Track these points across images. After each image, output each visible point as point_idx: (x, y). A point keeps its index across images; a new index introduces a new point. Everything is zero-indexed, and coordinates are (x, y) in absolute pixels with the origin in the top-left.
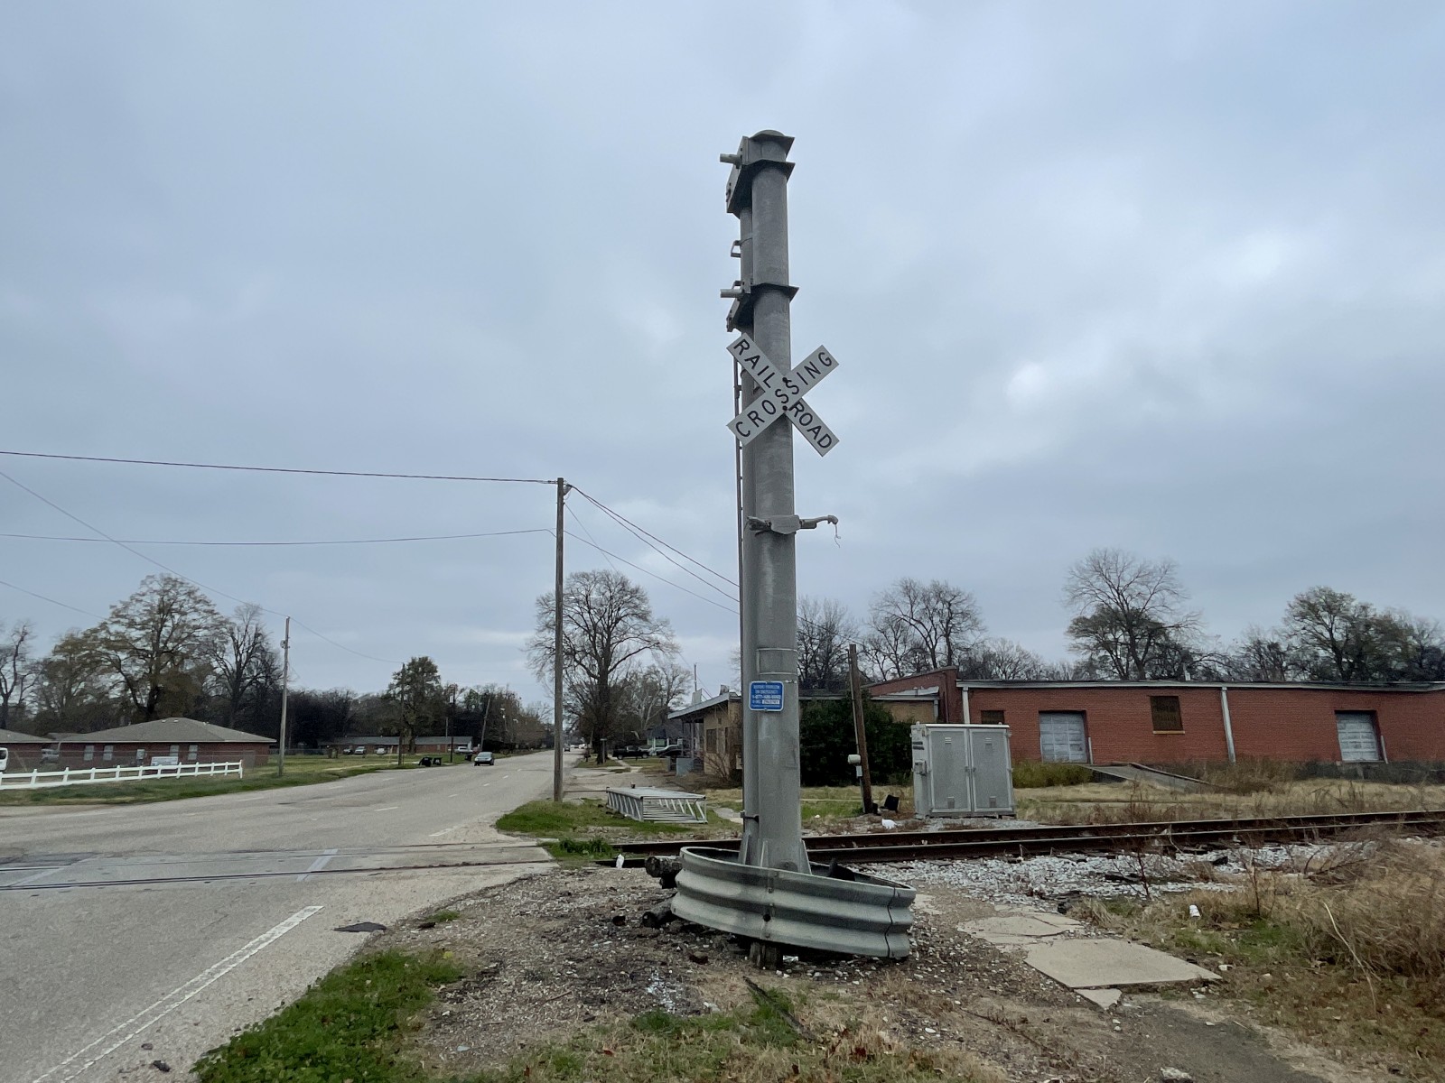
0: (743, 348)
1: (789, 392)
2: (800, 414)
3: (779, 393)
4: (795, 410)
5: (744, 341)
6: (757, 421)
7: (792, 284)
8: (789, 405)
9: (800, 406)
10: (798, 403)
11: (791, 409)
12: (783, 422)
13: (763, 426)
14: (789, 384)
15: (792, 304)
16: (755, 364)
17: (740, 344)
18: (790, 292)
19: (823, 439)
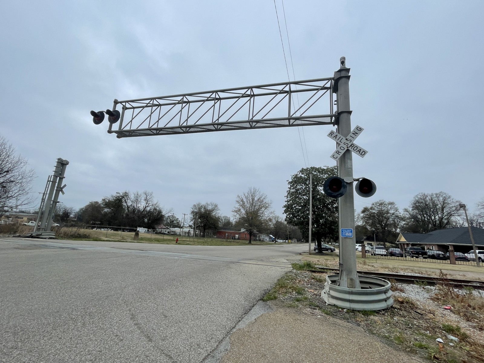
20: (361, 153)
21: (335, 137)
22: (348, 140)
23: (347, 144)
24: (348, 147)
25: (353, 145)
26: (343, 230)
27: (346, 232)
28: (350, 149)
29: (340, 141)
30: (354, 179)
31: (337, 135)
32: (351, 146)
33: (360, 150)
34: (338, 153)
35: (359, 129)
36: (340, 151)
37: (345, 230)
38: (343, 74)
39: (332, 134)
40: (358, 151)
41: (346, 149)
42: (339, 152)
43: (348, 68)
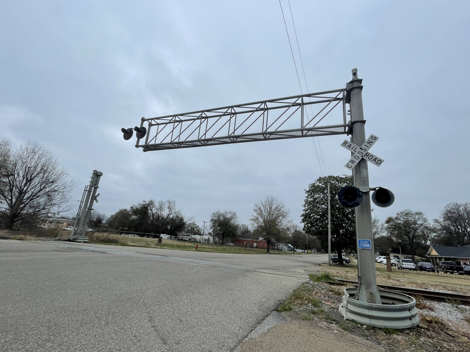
20: (376, 162)
21: (349, 146)
22: (362, 149)
23: (362, 154)
24: (362, 156)
25: (367, 154)
26: (360, 241)
27: (363, 243)
28: (365, 158)
29: (354, 151)
30: (370, 189)
31: (351, 145)
32: (366, 155)
33: (376, 159)
34: (352, 163)
35: (374, 138)
36: (355, 160)
37: (363, 241)
38: (355, 85)
39: (346, 144)
40: (374, 160)
41: (361, 158)
42: (353, 161)
43: (360, 79)
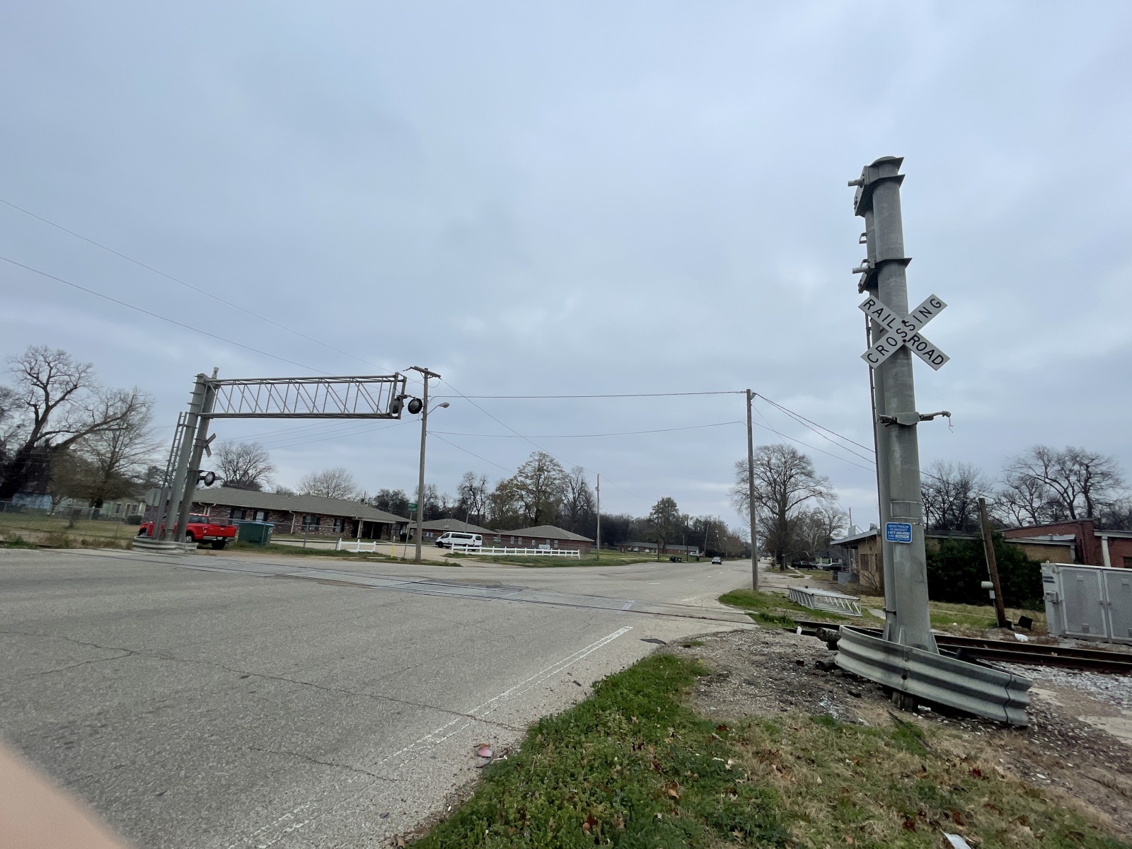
0: (871, 305)
1: (907, 330)
2: (917, 344)
3: (899, 331)
4: (912, 341)
5: (871, 300)
6: (883, 352)
7: (906, 257)
8: (907, 339)
9: (916, 338)
10: (915, 336)
11: (909, 341)
12: (904, 350)
13: (888, 355)
14: (907, 324)
15: (906, 269)
16: (880, 314)
17: (868, 303)
18: (905, 262)
19: (936, 359)
